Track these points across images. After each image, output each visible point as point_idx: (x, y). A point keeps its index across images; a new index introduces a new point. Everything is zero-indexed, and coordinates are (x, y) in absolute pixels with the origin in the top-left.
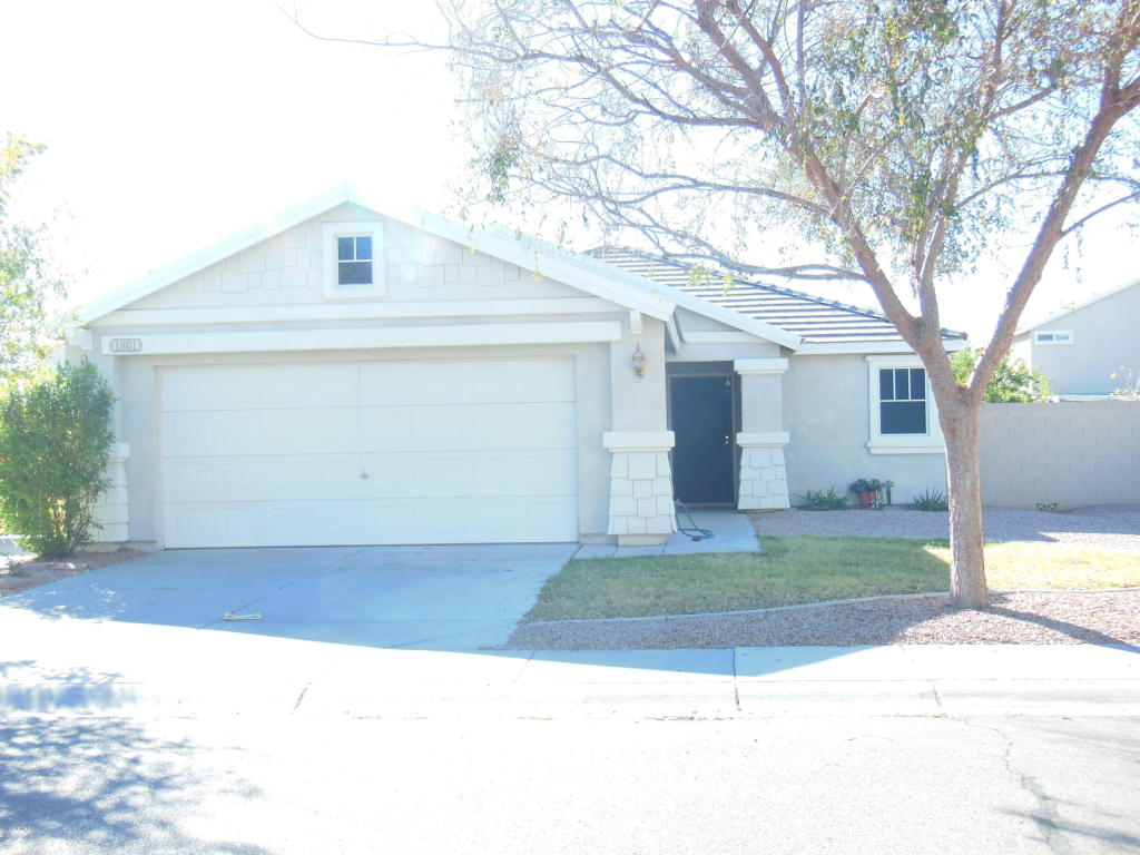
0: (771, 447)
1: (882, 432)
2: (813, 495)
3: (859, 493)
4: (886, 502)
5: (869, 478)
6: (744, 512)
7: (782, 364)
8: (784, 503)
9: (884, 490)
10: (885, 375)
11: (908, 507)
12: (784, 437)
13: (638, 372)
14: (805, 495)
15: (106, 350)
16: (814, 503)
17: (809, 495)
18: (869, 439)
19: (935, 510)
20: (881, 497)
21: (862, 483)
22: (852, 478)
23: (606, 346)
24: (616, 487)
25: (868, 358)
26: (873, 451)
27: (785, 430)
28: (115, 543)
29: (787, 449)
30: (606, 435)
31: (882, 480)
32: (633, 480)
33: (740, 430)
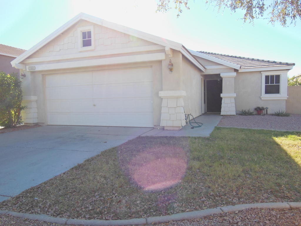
0: (231, 97)
1: (265, 94)
2: (243, 111)
3: (258, 111)
4: (266, 113)
5: (260, 106)
6: (222, 115)
7: (235, 74)
8: (234, 113)
9: (265, 110)
10: (267, 77)
11: (273, 115)
12: (235, 95)
13: (171, 70)
14: (241, 111)
15: (28, 70)
16: (244, 113)
17: (242, 111)
18: (261, 95)
19: (281, 116)
20: (264, 112)
21: (259, 108)
22: (255, 106)
23: (160, 62)
24: (164, 110)
25: (262, 72)
26: (262, 99)
27: (235, 93)
28: (33, 123)
29: (235, 99)
30: (160, 92)
31: (265, 107)
32: (169, 108)
33: (222, 93)
